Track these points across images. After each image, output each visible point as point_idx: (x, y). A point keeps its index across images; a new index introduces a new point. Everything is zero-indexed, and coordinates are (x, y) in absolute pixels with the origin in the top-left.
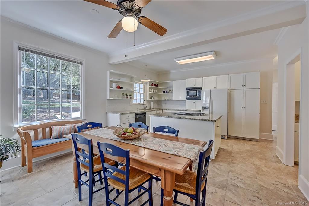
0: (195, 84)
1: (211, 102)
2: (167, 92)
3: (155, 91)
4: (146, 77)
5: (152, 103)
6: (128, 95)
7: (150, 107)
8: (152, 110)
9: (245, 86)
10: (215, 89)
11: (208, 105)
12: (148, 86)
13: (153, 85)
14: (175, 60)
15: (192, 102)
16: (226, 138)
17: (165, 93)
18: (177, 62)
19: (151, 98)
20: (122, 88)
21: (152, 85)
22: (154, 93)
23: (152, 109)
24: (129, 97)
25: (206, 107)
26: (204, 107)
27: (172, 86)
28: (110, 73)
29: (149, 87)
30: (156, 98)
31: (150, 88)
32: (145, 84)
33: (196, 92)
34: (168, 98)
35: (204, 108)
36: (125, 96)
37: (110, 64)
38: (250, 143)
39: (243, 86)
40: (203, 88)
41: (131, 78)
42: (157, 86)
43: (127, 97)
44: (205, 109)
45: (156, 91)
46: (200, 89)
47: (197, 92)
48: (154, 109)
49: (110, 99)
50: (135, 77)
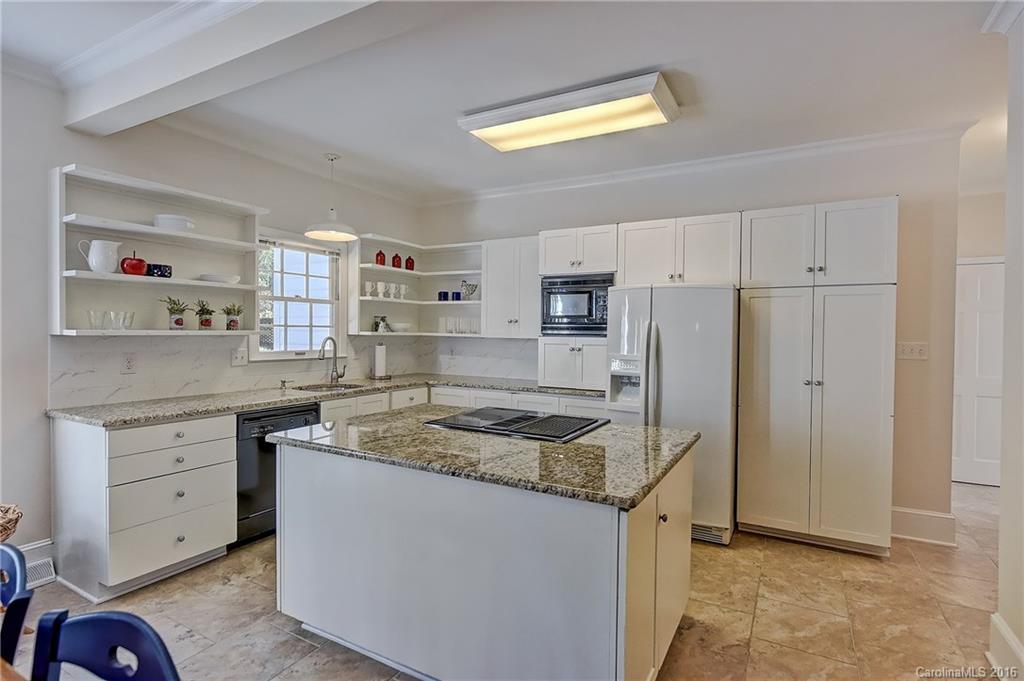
0: (580, 259)
1: (655, 351)
2: (457, 296)
3: (393, 291)
4: (334, 215)
5: (381, 351)
6: (210, 313)
7: (372, 370)
8: (379, 385)
9: (821, 269)
10: (678, 283)
11: (638, 370)
12: (353, 266)
13: (382, 262)
14: (462, 121)
15: (568, 348)
16: (726, 538)
17: (446, 298)
18: (475, 133)
19: (376, 327)
20: (163, 271)
21: (381, 258)
22: (392, 299)
23: (381, 379)
24: (219, 319)
25: (629, 378)
26: (621, 377)
27: (480, 268)
28: (70, 181)
29: (363, 271)
30: (402, 327)
31: (365, 275)
32: (336, 252)
33: (586, 296)
34: (463, 327)
35: (619, 382)
36: (191, 317)
37: (76, 131)
38: (846, 574)
39: (811, 270)
40: (618, 279)
41: (245, 220)
42: (410, 264)
43: (206, 324)
44: (626, 388)
45: (403, 292)
46: (608, 280)
47: (590, 298)
48: (389, 378)
49: (67, 332)
50: (260, 212)
